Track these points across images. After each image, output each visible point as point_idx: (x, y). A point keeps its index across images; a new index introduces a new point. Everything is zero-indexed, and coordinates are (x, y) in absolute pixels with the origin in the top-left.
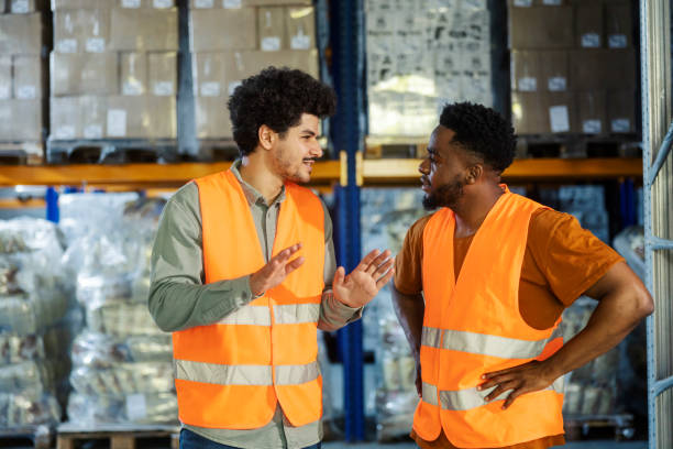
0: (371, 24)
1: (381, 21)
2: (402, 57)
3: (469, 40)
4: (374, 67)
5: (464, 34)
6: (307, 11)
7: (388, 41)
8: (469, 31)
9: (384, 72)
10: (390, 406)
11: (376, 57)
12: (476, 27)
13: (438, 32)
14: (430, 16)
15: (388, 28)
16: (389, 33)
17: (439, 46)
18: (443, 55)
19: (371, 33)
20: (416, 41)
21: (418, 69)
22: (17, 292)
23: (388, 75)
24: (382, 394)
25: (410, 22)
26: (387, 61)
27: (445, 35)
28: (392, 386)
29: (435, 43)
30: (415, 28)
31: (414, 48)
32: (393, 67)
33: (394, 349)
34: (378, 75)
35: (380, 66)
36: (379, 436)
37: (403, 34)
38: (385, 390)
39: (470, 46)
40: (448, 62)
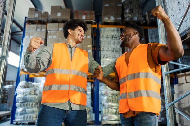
0: (102, 49)
1: (103, 49)
2: (107, 54)
3: (118, 52)
4: (102, 56)
5: (117, 51)
6: (90, 46)
7: (104, 52)
8: (118, 51)
9: (104, 57)
10: (104, 118)
11: (102, 54)
12: (119, 50)
13: (113, 51)
14: (112, 48)
15: (104, 50)
16: (104, 51)
17: (113, 53)
18: (114, 54)
19: (102, 50)
20: (109, 52)
21: (110, 57)
22: (36, 94)
23: (104, 58)
24: (102, 116)
25: (108, 49)
26: (104, 55)
27: (114, 51)
28: (104, 114)
29: (113, 52)
30: (109, 50)
31: (109, 53)
32: (105, 56)
33: (105, 107)
34: (102, 58)
35: (103, 56)
36: (102, 124)
37: (107, 51)
38: (103, 115)
39: (119, 53)
40: (115, 55)
